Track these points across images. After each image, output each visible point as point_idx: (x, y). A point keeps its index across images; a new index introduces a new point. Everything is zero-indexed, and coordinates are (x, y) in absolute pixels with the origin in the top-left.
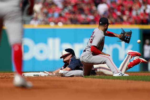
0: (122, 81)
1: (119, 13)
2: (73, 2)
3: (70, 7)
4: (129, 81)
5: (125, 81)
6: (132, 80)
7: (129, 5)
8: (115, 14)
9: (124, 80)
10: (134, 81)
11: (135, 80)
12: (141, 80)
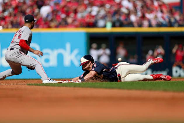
0: (68, 88)
1: (63, 16)
2: (14, 5)
3: (11, 10)
4: (76, 88)
5: (72, 88)
6: (79, 87)
7: (74, 7)
8: (59, 17)
9: (70, 87)
10: (80, 88)
11: (83, 87)
12: (88, 87)
